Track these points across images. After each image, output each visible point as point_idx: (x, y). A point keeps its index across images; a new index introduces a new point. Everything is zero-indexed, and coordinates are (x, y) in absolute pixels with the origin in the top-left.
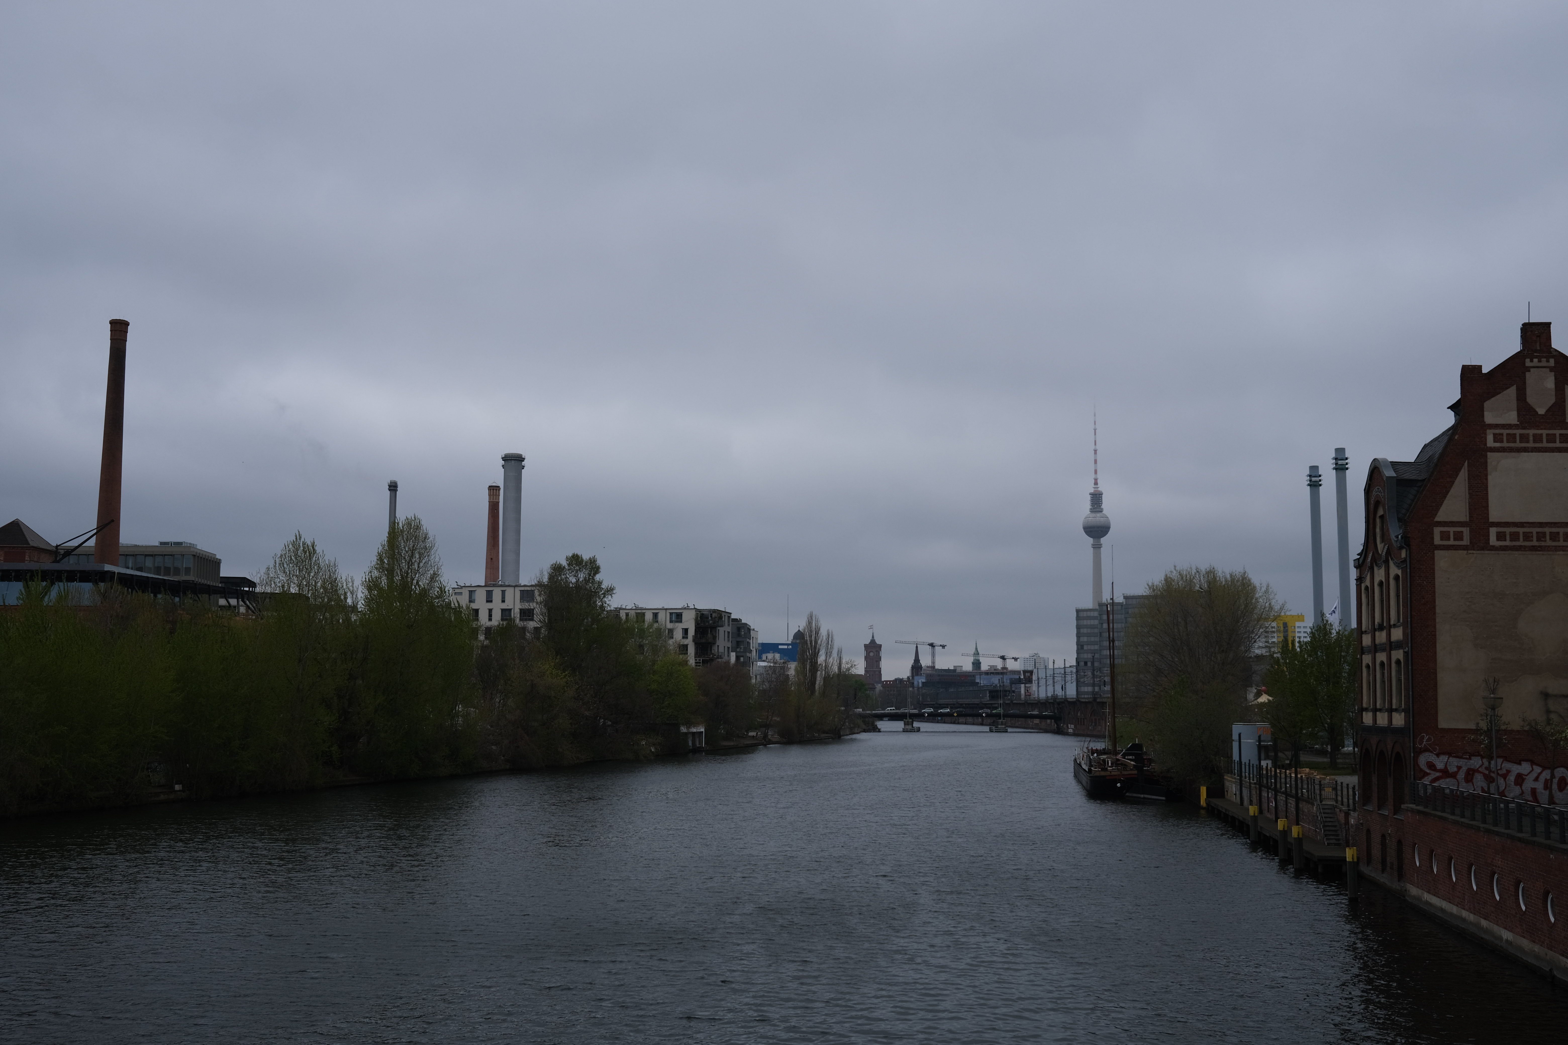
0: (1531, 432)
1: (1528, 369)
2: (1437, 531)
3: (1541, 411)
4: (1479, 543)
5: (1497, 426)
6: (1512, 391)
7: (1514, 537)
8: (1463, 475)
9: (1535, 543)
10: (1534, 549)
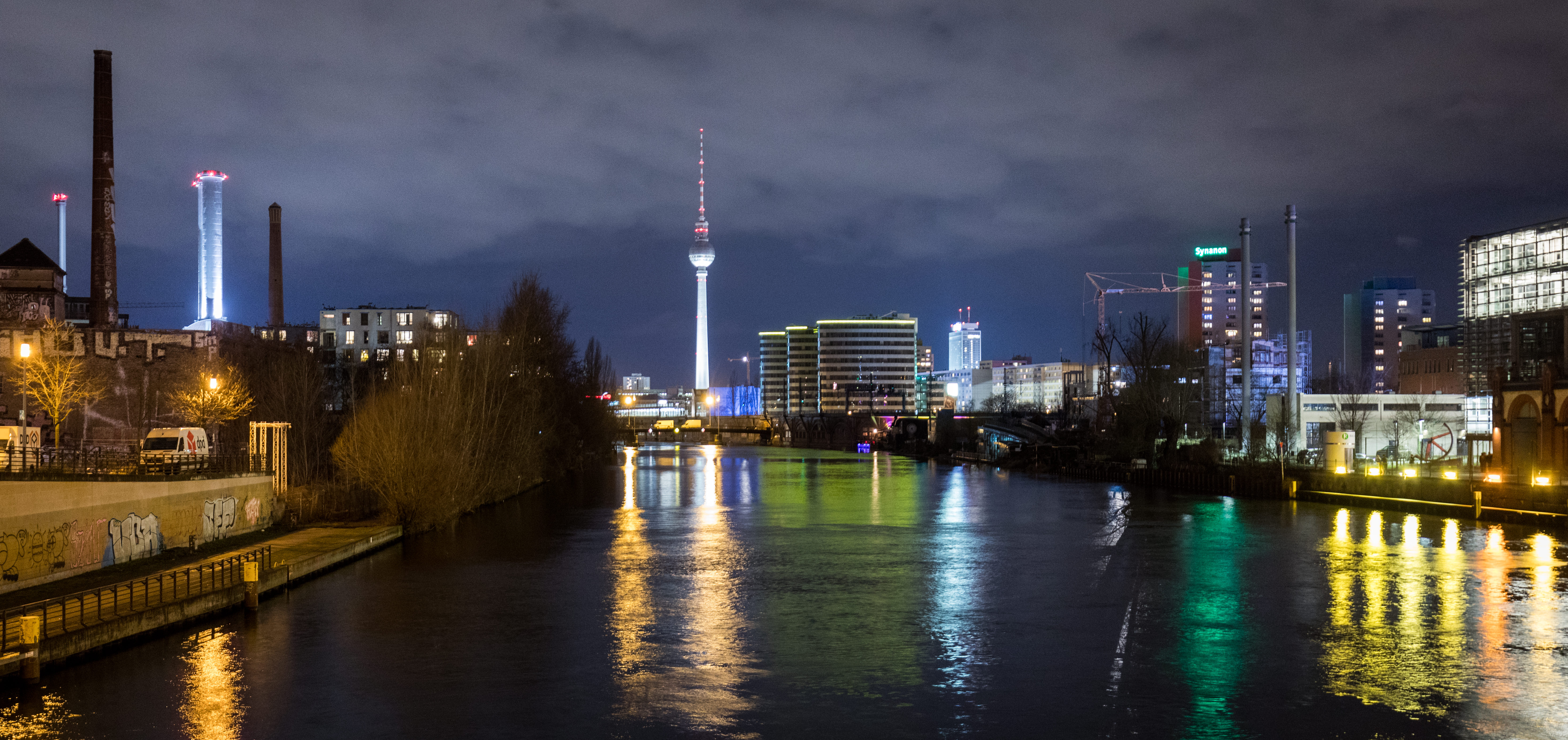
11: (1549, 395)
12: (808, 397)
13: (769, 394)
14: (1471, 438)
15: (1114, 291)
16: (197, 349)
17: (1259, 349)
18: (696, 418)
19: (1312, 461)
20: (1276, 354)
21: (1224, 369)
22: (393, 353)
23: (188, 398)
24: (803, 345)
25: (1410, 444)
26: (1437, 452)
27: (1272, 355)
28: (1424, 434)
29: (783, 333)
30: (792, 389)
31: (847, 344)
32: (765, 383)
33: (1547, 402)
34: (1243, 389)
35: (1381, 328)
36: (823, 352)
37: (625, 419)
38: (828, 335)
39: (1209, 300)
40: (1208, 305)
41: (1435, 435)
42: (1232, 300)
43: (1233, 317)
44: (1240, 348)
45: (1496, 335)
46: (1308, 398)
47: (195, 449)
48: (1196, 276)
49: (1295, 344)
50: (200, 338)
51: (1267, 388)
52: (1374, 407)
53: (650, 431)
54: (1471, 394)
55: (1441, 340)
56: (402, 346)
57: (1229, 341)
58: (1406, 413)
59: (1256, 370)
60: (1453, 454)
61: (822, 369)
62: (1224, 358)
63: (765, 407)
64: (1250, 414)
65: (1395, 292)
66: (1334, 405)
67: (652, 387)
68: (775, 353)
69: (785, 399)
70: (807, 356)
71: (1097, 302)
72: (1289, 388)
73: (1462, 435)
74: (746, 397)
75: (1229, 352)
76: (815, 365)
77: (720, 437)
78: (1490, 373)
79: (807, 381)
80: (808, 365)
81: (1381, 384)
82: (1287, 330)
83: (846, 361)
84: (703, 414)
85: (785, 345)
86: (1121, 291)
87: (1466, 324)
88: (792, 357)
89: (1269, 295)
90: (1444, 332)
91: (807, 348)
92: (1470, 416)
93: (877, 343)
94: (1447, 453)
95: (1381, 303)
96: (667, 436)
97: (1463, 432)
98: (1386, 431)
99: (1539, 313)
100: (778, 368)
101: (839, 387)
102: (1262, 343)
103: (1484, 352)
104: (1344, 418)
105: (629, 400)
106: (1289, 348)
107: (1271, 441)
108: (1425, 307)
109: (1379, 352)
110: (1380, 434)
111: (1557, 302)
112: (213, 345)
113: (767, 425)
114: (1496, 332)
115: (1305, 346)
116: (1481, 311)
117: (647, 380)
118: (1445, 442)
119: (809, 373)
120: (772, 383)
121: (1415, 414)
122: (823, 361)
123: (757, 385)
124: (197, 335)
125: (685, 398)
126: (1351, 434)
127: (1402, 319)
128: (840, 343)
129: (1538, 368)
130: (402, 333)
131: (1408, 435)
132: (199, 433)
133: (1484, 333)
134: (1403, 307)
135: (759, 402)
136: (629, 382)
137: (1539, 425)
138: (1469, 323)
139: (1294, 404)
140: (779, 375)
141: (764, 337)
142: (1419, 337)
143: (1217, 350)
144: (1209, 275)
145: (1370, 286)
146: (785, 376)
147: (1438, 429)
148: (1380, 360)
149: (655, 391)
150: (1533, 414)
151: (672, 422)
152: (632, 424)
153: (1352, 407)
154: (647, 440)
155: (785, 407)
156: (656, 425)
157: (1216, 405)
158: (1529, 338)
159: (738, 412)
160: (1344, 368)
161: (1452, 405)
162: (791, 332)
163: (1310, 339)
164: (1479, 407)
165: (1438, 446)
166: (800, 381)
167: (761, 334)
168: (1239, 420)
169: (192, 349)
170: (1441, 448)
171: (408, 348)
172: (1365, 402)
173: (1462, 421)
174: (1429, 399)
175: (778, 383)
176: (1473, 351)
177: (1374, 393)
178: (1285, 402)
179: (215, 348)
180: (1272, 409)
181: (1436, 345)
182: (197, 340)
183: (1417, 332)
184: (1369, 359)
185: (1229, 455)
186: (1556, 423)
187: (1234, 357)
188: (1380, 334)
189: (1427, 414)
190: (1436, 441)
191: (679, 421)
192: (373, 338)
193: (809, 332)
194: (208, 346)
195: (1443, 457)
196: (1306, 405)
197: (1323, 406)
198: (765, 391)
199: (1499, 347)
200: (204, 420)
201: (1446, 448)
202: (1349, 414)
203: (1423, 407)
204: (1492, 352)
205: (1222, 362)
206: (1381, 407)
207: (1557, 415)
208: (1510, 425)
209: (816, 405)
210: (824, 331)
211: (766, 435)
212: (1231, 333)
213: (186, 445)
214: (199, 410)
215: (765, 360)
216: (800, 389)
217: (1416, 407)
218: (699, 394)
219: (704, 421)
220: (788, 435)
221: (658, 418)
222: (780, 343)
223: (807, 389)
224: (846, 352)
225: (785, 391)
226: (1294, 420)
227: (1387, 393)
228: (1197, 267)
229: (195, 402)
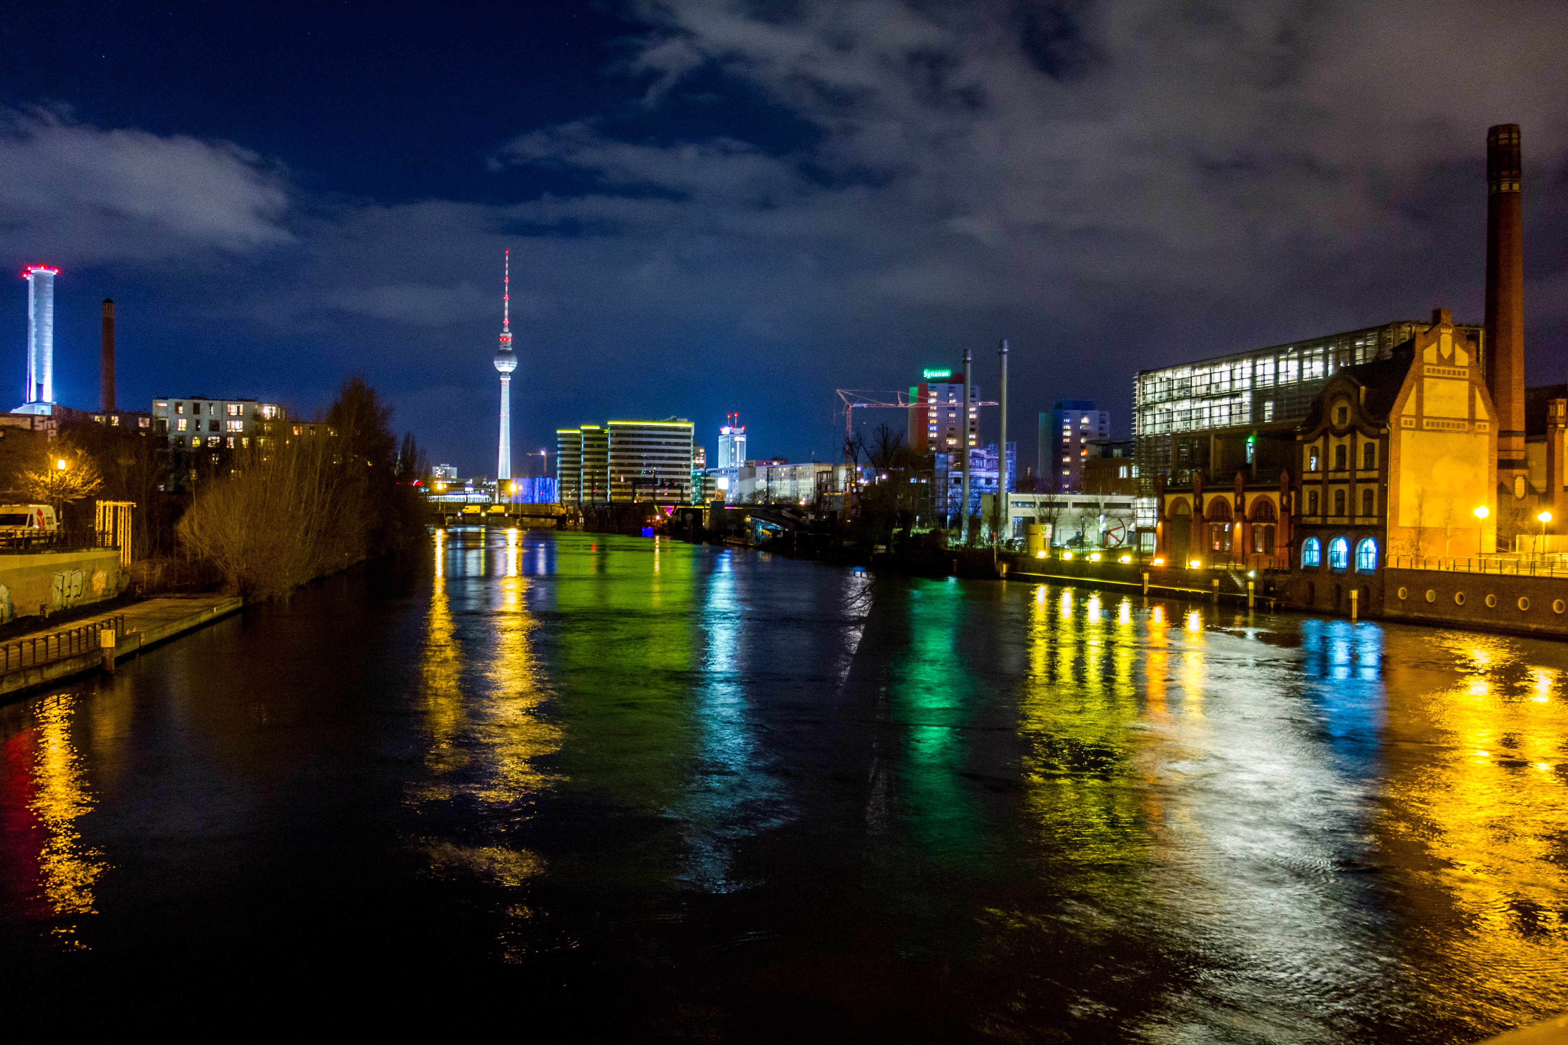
0: (1442, 368)
1: (1441, 334)
2: (1403, 419)
3: (1446, 356)
4: (1419, 428)
5: (1428, 364)
6: (1435, 345)
7: (1433, 424)
8: (1414, 390)
9: (1441, 428)
10: (1440, 431)
11: (1199, 497)
12: (599, 488)
13: (565, 485)
14: (1140, 530)
15: (859, 405)
16: (35, 431)
17: (975, 456)
18: (500, 504)
19: (1017, 549)
20: (988, 461)
21: (947, 472)
22: (224, 441)
23: (36, 477)
24: (596, 443)
25: (1092, 535)
26: (1113, 542)
27: (985, 461)
28: (1103, 527)
29: (578, 432)
30: (585, 481)
31: (634, 443)
32: (561, 475)
33: (1197, 503)
34: (963, 488)
35: (1068, 440)
36: (613, 450)
37: (437, 504)
38: (617, 435)
39: (934, 415)
40: (933, 418)
41: (1111, 528)
42: (953, 415)
43: (953, 429)
44: (961, 454)
45: (1159, 449)
46: (1013, 497)
47: (44, 524)
48: (924, 395)
49: (1005, 452)
50: (40, 422)
51: (981, 488)
52: (1065, 505)
53: (459, 514)
54: (1141, 495)
55: (1117, 452)
56: (230, 435)
57: (950, 449)
58: (1090, 510)
59: (972, 473)
60: (1125, 543)
61: (612, 464)
62: (947, 463)
63: (561, 495)
64: (968, 509)
65: (1077, 412)
66: (1034, 503)
67: (459, 476)
68: (570, 449)
69: (579, 489)
70: (599, 453)
71: (845, 414)
72: (1000, 489)
73: (1132, 528)
74: (544, 487)
75: (951, 458)
76: (605, 460)
77: (521, 522)
78: (1155, 478)
79: (599, 474)
80: (599, 460)
81: (1067, 486)
82: (998, 441)
83: (632, 458)
84: (505, 501)
85: (579, 443)
86: (865, 405)
87: (1137, 440)
88: (585, 453)
89: (981, 411)
90: (1118, 445)
91: (599, 446)
92: (1140, 513)
93: (660, 443)
94: (1121, 542)
95: (1068, 421)
96: (474, 519)
97: (1133, 525)
98: (1075, 525)
99: (1192, 432)
100: (573, 462)
101: (626, 480)
102: (977, 451)
103: (1150, 463)
104: (1043, 514)
105: (440, 486)
106: (1000, 455)
107: (985, 531)
108: (1102, 425)
109: (1067, 460)
110: (1071, 527)
111: (1206, 423)
112: (52, 428)
113: (563, 511)
114: (1159, 447)
115: (1011, 454)
116: (1149, 430)
117: (455, 469)
118: (1120, 534)
119: (600, 467)
120: (568, 475)
121: (1097, 511)
122: (613, 457)
123: (554, 477)
124: (37, 419)
125: (489, 487)
126: (1049, 527)
127: (1084, 434)
128: (627, 443)
129: (1191, 475)
130: (233, 423)
131: (1091, 528)
132: (48, 510)
133: (1151, 447)
134: (1085, 424)
135: (557, 492)
136: (438, 471)
137: (1191, 520)
138: (1140, 439)
139: (1003, 501)
140: (573, 469)
141: (562, 435)
142: (1099, 449)
143: (942, 456)
144: (935, 394)
145: (1059, 406)
146: (579, 469)
147: (1113, 524)
148: (1067, 466)
149: (461, 480)
150: (1186, 512)
151: (479, 507)
152: (442, 508)
153: (1050, 505)
154: (456, 523)
155: (579, 496)
156: (464, 510)
157: (939, 502)
158: (1184, 452)
159: (537, 500)
160: (1039, 474)
161: (1124, 504)
162: (586, 432)
163: (1015, 448)
164: (1146, 506)
165: (1113, 536)
166: (592, 474)
167: (559, 432)
168: (959, 514)
169: (32, 432)
170: (1116, 538)
171: (238, 436)
172: (1059, 501)
173: (1133, 517)
174: (1108, 499)
175: (572, 475)
176: (1142, 461)
177: (1062, 493)
178: (996, 499)
179: (55, 432)
180: (986, 504)
181: (1112, 456)
182: (36, 423)
183: (1098, 445)
184: (1058, 466)
185: (952, 542)
186: (1204, 520)
187: (955, 462)
188: (1067, 446)
189: (1106, 511)
190: (1113, 532)
191: (485, 506)
192: (205, 427)
193: (601, 432)
194: (48, 429)
195: (1118, 545)
196: (1012, 503)
197: (1024, 503)
198: (561, 482)
199: (1161, 459)
200: (53, 499)
201: (1120, 539)
202: (1047, 510)
203: (1102, 505)
204: (1157, 462)
205: (945, 466)
206: (1070, 505)
207: (1205, 513)
208: (1168, 521)
209: (605, 495)
210: (614, 432)
211: (561, 519)
212: (952, 442)
213: (35, 521)
214: (47, 489)
215: (561, 456)
216: (593, 481)
217: (1096, 505)
218: (502, 483)
219: (507, 507)
220: (582, 520)
221: (465, 504)
222: (574, 441)
223: (598, 481)
224: (633, 450)
225: (579, 482)
226: (1003, 515)
227: (1075, 494)
228: (925, 387)
229: (43, 481)
